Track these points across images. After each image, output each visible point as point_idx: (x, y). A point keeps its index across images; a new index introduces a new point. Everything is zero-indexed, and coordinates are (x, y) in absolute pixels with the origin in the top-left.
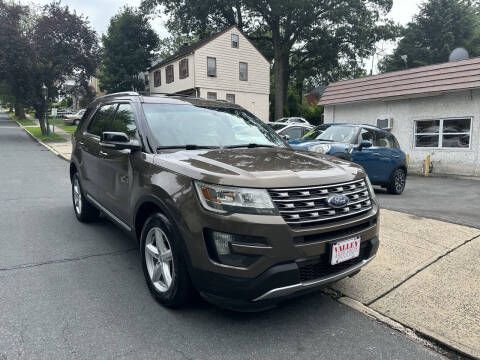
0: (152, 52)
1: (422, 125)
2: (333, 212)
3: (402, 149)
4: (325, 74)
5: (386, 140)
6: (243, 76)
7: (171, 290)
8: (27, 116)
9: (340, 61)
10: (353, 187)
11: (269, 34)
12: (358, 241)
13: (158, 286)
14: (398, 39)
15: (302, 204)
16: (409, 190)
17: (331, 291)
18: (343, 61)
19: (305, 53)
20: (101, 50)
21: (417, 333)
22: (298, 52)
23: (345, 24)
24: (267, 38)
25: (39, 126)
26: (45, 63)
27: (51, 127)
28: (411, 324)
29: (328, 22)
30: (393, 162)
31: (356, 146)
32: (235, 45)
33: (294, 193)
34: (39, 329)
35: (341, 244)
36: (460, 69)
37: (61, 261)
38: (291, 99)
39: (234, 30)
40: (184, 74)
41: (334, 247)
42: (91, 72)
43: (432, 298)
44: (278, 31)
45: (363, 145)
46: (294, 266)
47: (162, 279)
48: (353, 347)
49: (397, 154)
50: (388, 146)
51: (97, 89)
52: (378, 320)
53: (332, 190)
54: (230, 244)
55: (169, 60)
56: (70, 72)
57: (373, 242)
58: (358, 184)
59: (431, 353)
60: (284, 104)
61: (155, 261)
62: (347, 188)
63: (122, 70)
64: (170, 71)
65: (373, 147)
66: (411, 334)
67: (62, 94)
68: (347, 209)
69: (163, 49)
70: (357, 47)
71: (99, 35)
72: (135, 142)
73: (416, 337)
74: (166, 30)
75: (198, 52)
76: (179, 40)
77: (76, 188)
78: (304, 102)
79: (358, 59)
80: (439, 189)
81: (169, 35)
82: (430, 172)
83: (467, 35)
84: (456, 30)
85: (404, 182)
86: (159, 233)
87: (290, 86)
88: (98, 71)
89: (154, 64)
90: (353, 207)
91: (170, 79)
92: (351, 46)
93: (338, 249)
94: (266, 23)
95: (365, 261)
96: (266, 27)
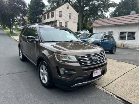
0: (43, 9)
1: (121, 33)
2: (94, 62)
3: (115, 41)
4: (94, 17)
5: (111, 38)
6: (70, 17)
7: (47, 83)
8: (6, 27)
9: (98, 13)
10: (100, 54)
11: (78, 5)
12: (101, 70)
13: (43, 81)
14: (116, 7)
15: (85, 60)
16: (117, 52)
17: (93, 83)
18: (99, 13)
19: (88, 11)
20: (28, 8)
21: (117, 96)
22: (86, 10)
23: (100, 2)
24: (77, 6)
25: (10, 31)
26: (11, 12)
27: (13, 31)
28: (115, 94)
29: (95, 2)
30: (113, 44)
31: (102, 40)
32: (68, 8)
33: (83, 57)
34: (9, 94)
35: (96, 71)
36: (133, 17)
37: (16, 73)
38: (84, 24)
39: (68, 3)
40: (52, 16)
41: (94, 72)
42: (25, 15)
43: (121, 86)
44: (81, 4)
45: (104, 40)
46: (82, 78)
47: (45, 80)
48: (98, 100)
49: (114, 42)
50: (111, 40)
51: (27, 20)
52: (106, 92)
53: (94, 56)
54: (64, 71)
55: (48, 12)
56: (19, 15)
57: (105, 70)
58: (101, 54)
59: (120, 102)
60: (82, 25)
61: (43, 74)
62: (98, 55)
63: (34, 15)
64: (48, 15)
65: (107, 40)
66: (115, 96)
67: (16, 21)
68: (98, 61)
69: (46, 8)
70: (104, 9)
71: (27, 4)
72: (37, 40)
73: (116, 97)
74: (48, 3)
75: (57, 10)
76: (51, 6)
77: (20, 51)
78: (88, 25)
79: (104, 13)
80: (125, 52)
81: (48, 4)
82: (123, 47)
83: (136, 6)
84: (133, 5)
85: (115, 50)
86: (44, 67)
87: (84, 20)
88: (27, 15)
89: (44, 13)
90: (100, 61)
91: (48, 17)
92: (102, 9)
93: (95, 73)
94: (77, 1)
95: (103, 76)
96: (77, 2)
